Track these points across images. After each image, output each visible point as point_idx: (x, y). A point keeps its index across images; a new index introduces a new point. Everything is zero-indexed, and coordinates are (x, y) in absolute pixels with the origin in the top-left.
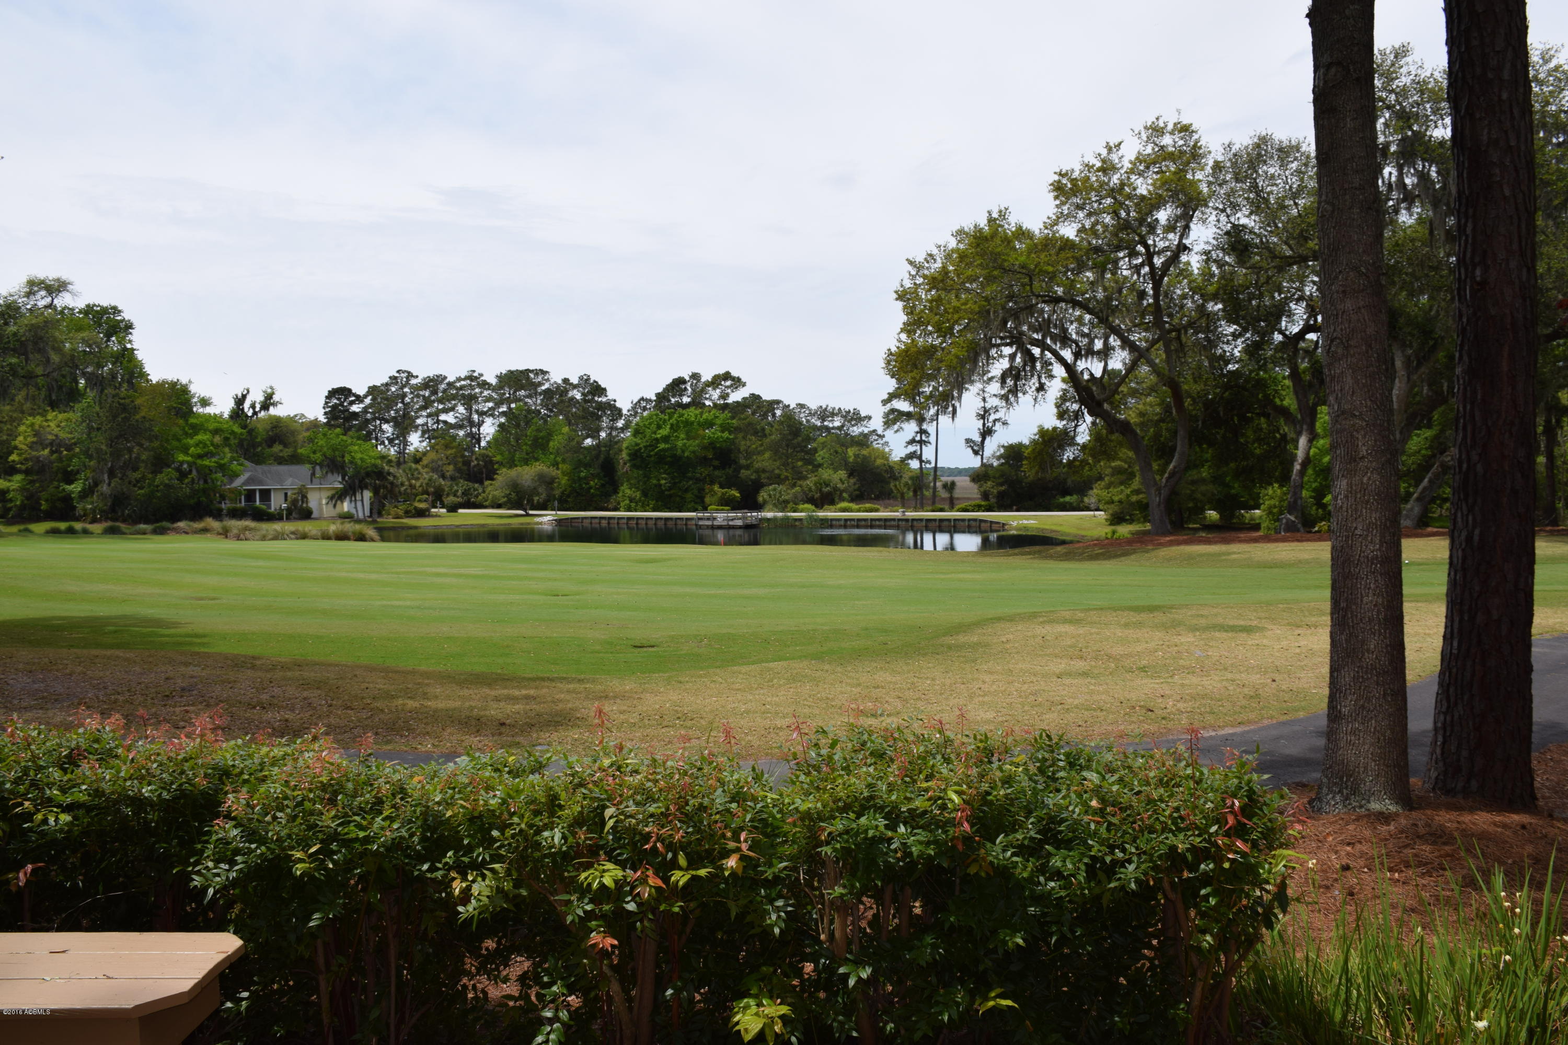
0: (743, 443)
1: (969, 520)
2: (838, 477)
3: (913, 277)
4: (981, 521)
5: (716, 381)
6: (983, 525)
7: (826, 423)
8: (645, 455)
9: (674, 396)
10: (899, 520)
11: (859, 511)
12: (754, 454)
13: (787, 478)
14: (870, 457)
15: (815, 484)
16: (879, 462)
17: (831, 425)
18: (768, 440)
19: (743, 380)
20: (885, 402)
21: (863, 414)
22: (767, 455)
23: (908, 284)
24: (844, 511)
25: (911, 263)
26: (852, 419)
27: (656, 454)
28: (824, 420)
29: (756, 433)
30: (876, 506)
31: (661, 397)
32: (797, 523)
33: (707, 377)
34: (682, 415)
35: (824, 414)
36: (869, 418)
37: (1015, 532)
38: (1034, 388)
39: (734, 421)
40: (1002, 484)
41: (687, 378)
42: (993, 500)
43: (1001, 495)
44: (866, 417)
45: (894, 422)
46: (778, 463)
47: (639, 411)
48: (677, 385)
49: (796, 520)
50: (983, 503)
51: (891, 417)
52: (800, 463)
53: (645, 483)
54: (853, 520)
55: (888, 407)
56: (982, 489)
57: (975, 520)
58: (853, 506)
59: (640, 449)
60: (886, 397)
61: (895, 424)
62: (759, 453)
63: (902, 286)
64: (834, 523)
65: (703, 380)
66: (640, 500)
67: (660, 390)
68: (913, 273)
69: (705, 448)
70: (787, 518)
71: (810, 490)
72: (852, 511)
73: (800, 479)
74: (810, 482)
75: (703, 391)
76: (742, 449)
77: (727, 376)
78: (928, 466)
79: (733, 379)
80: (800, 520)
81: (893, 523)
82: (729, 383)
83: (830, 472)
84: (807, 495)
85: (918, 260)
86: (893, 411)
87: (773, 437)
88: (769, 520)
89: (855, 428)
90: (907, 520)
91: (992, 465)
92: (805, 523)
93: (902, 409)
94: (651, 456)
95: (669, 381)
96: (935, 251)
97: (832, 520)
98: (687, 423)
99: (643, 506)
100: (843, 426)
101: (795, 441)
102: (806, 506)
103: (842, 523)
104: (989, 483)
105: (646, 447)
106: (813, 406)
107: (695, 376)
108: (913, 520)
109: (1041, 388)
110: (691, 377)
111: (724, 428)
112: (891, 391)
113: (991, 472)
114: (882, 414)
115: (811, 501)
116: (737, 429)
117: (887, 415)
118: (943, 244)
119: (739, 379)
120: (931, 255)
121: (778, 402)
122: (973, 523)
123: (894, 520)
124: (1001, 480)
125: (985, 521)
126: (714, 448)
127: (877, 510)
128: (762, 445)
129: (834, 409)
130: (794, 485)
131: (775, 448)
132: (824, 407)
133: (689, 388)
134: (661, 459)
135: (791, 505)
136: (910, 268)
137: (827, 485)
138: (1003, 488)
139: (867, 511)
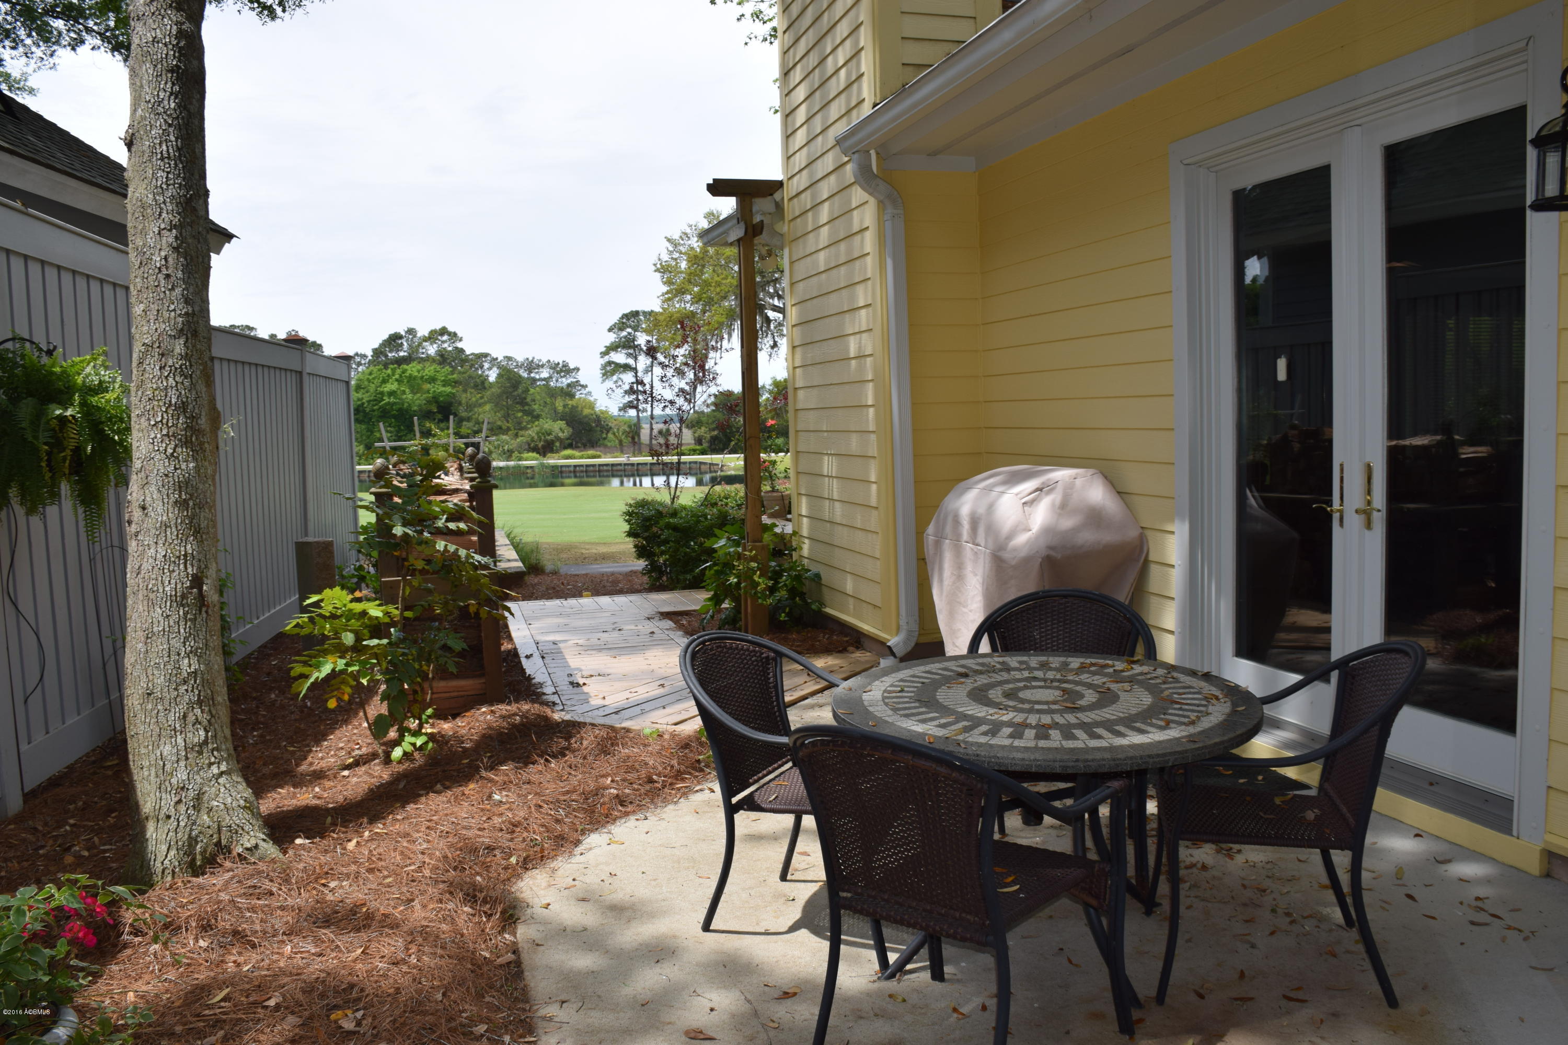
0: (464, 395)
1: (690, 463)
2: (559, 429)
3: (671, 252)
4: (701, 463)
5: (433, 336)
6: (703, 467)
7: (532, 375)
8: (368, 410)
9: (391, 351)
10: (625, 464)
11: (581, 457)
12: (475, 406)
13: (509, 429)
14: (577, 407)
15: (538, 433)
16: (586, 411)
17: (537, 377)
18: (489, 393)
19: (460, 335)
20: (604, 354)
21: (572, 366)
22: (487, 407)
23: (665, 257)
24: (567, 458)
25: (669, 240)
26: (561, 371)
27: (380, 407)
28: (530, 372)
29: (476, 386)
30: (598, 453)
31: (377, 352)
32: (529, 471)
33: (423, 332)
34: (404, 371)
35: (531, 366)
36: (578, 369)
37: (733, 473)
38: (768, 345)
39: (455, 376)
40: (714, 430)
41: (403, 333)
42: (705, 445)
43: (714, 439)
44: (574, 369)
45: (613, 373)
46: (499, 415)
47: (354, 366)
48: (394, 340)
49: (527, 467)
50: (698, 447)
51: (608, 368)
52: (520, 414)
53: (368, 437)
54: (582, 466)
55: (607, 358)
56: (696, 435)
57: (696, 463)
58: (576, 453)
59: (363, 404)
60: (604, 349)
61: (613, 375)
62: (480, 405)
63: (659, 259)
64: (564, 469)
65: (419, 335)
66: (363, 454)
67: (376, 346)
68: (671, 249)
69: (429, 402)
70: (519, 466)
71: (533, 440)
72: (575, 458)
73: (521, 429)
74: (532, 432)
75: (420, 344)
76: (463, 402)
77: (443, 331)
78: (645, 414)
79: (449, 334)
80: (532, 467)
81: (619, 467)
82: (445, 338)
83: (550, 422)
84: (529, 445)
85: (674, 238)
86: (610, 363)
87: (493, 390)
88: (501, 468)
89: (564, 379)
90: (633, 465)
91: (703, 412)
92: (537, 470)
93: (618, 361)
94: (374, 411)
95: (386, 337)
96: (688, 231)
97: (562, 466)
98: (411, 378)
99: (366, 460)
100: (551, 377)
101: (515, 393)
102: (531, 454)
103: (572, 469)
104: (703, 428)
105: (369, 402)
106: (520, 359)
107: (411, 331)
108: (638, 464)
109: (775, 345)
110: (406, 332)
111: (446, 383)
112: (608, 345)
113: (704, 419)
114: (600, 366)
115: (535, 449)
116: (456, 383)
117: (604, 367)
118: (694, 223)
119: (455, 334)
120: (686, 234)
121: (486, 355)
122: (693, 465)
123: (620, 465)
124: (714, 426)
125: (705, 463)
126: (437, 402)
127: (599, 457)
128: (482, 398)
129: (540, 361)
130: (516, 435)
131: (497, 402)
132: (530, 359)
133: (405, 344)
134: (385, 414)
135: (516, 454)
136: (668, 245)
137: (549, 434)
138: (716, 433)
139: (589, 458)
